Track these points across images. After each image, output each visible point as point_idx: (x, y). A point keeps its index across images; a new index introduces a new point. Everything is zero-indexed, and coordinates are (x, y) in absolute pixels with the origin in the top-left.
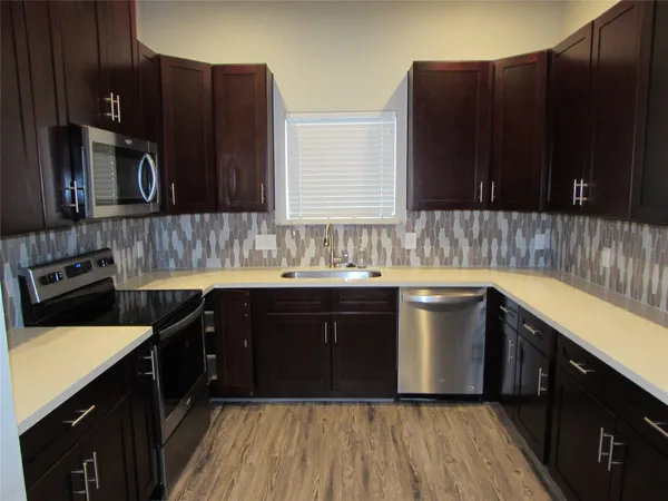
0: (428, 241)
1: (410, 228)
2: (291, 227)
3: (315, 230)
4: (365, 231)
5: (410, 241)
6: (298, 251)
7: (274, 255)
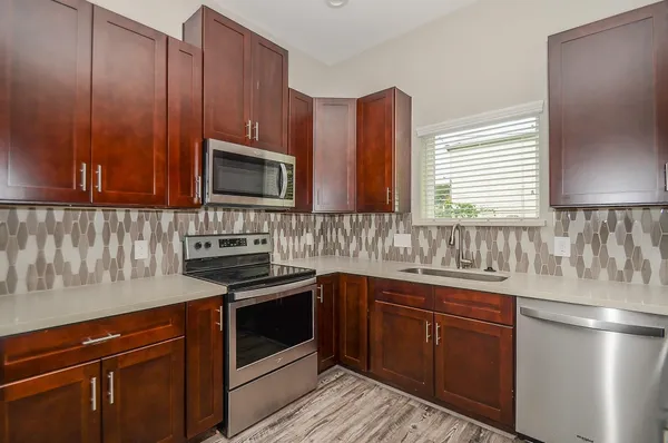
0: (588, 248)
1: (561, 231)
2: (424, 227)
3: (445, 230)
4: (501, 233)
5: (562, 247)
6: (430, 250)
7: (409, 252)
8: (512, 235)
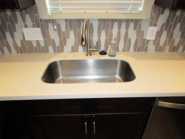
0: (165, 33)
1: (153, 23)
2: (53, 21)
3: (73, 23)
4: (116, 24)
5: (151, 33)
6: (61, 41)
7: (42, 44)
8: (124, 25)
